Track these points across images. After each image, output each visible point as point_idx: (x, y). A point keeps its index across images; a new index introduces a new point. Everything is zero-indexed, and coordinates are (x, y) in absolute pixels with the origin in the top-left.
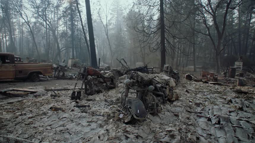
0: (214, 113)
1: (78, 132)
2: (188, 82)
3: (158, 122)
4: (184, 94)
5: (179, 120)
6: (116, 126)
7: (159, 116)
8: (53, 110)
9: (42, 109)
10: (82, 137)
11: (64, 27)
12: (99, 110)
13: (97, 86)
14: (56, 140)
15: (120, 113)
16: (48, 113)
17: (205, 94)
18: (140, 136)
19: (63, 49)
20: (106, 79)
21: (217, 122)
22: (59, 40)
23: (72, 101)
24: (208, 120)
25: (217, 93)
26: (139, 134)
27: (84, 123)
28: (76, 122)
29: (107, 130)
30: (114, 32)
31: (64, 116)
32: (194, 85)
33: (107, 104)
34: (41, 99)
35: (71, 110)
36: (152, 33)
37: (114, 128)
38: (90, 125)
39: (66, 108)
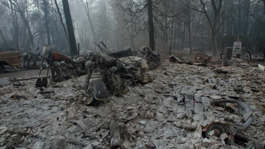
0: (181, 92)
1: (37, 115)
2: (171, 65)
3: (121, 102)
4: (161, 76)
5: (144, 100)
6: (77, 107)
7: (124, 97)
8: (15, 98)
9: (2, 98)
10: (40, 120)
11: (35, 7)
12: (63, 95)
13: (66, 72)
14: (13, 124)
15: (84, 97)
16: (8, 101)
17: (185, 75)
18: (99, 116)
19: (36, 34)
20: (75, 64)
21: (182, 100)
22: (30, 23)
23: (36, 89)
24: (174, 99)
25: (197, 74)
26: (98, 114)
27: (45, 107)
28: (37, 107)
29: (67, 112)
30: (97, 12)
31: (25, 103)
32: (176, 67)
33: (75, 90)
34: (2, 89)
35: (33, 97)
36: (138, 11)
37: (74, 110)
38: (51, 109)
39: (29, 95)
